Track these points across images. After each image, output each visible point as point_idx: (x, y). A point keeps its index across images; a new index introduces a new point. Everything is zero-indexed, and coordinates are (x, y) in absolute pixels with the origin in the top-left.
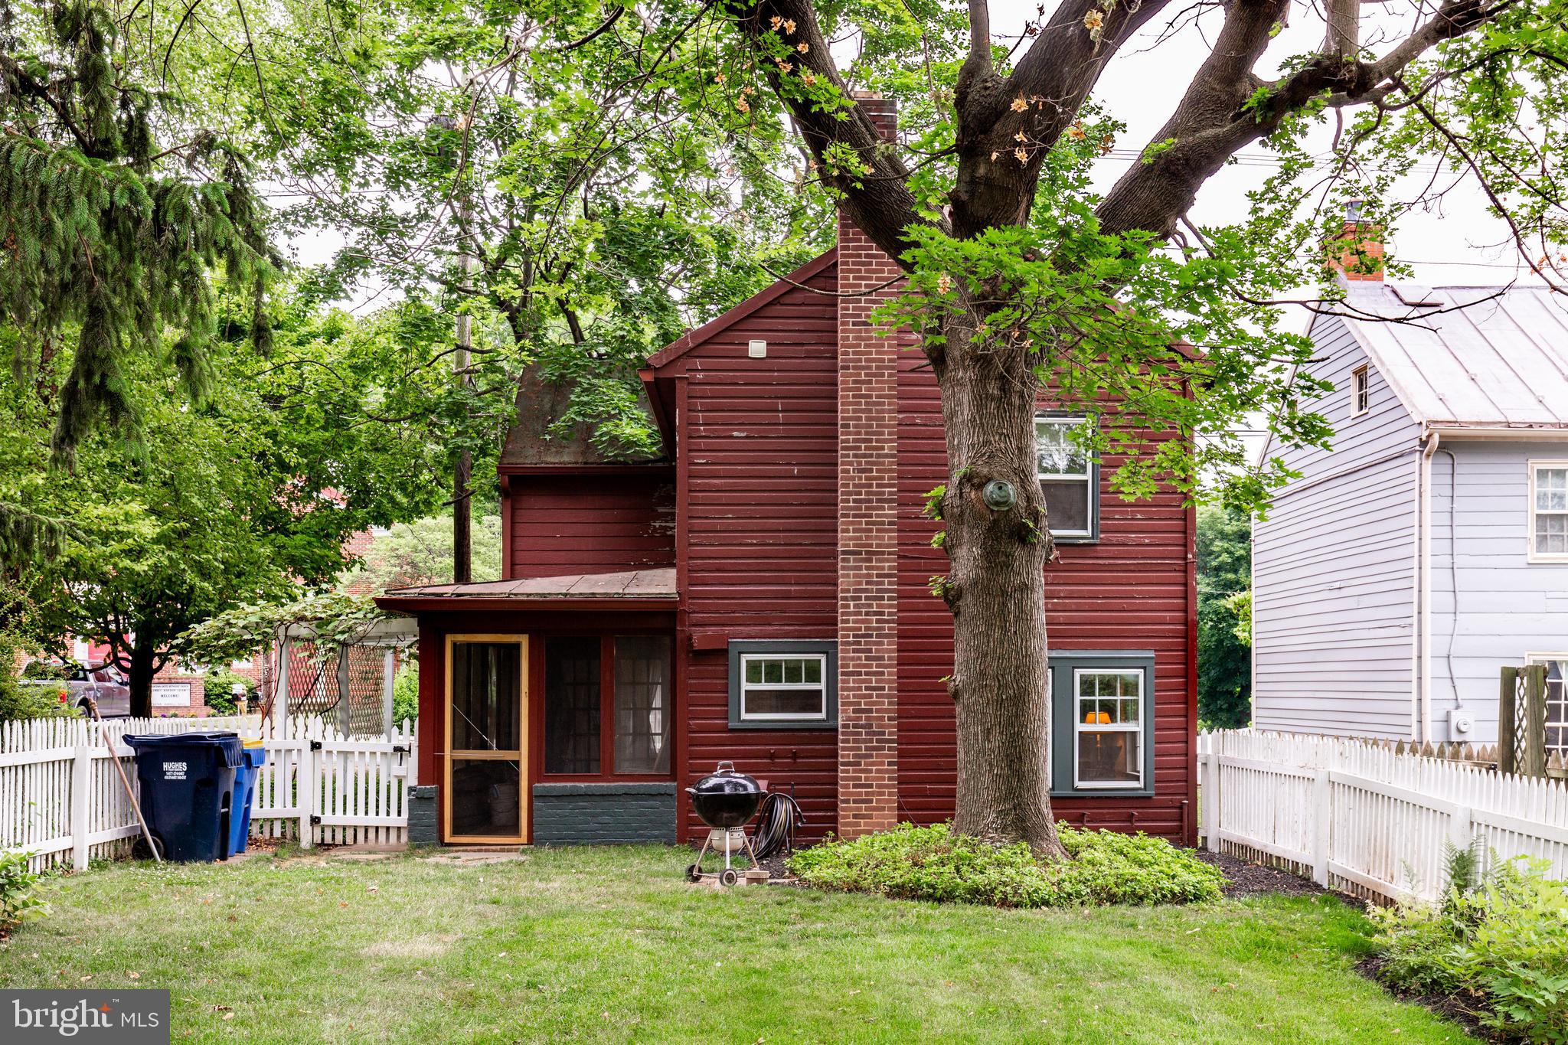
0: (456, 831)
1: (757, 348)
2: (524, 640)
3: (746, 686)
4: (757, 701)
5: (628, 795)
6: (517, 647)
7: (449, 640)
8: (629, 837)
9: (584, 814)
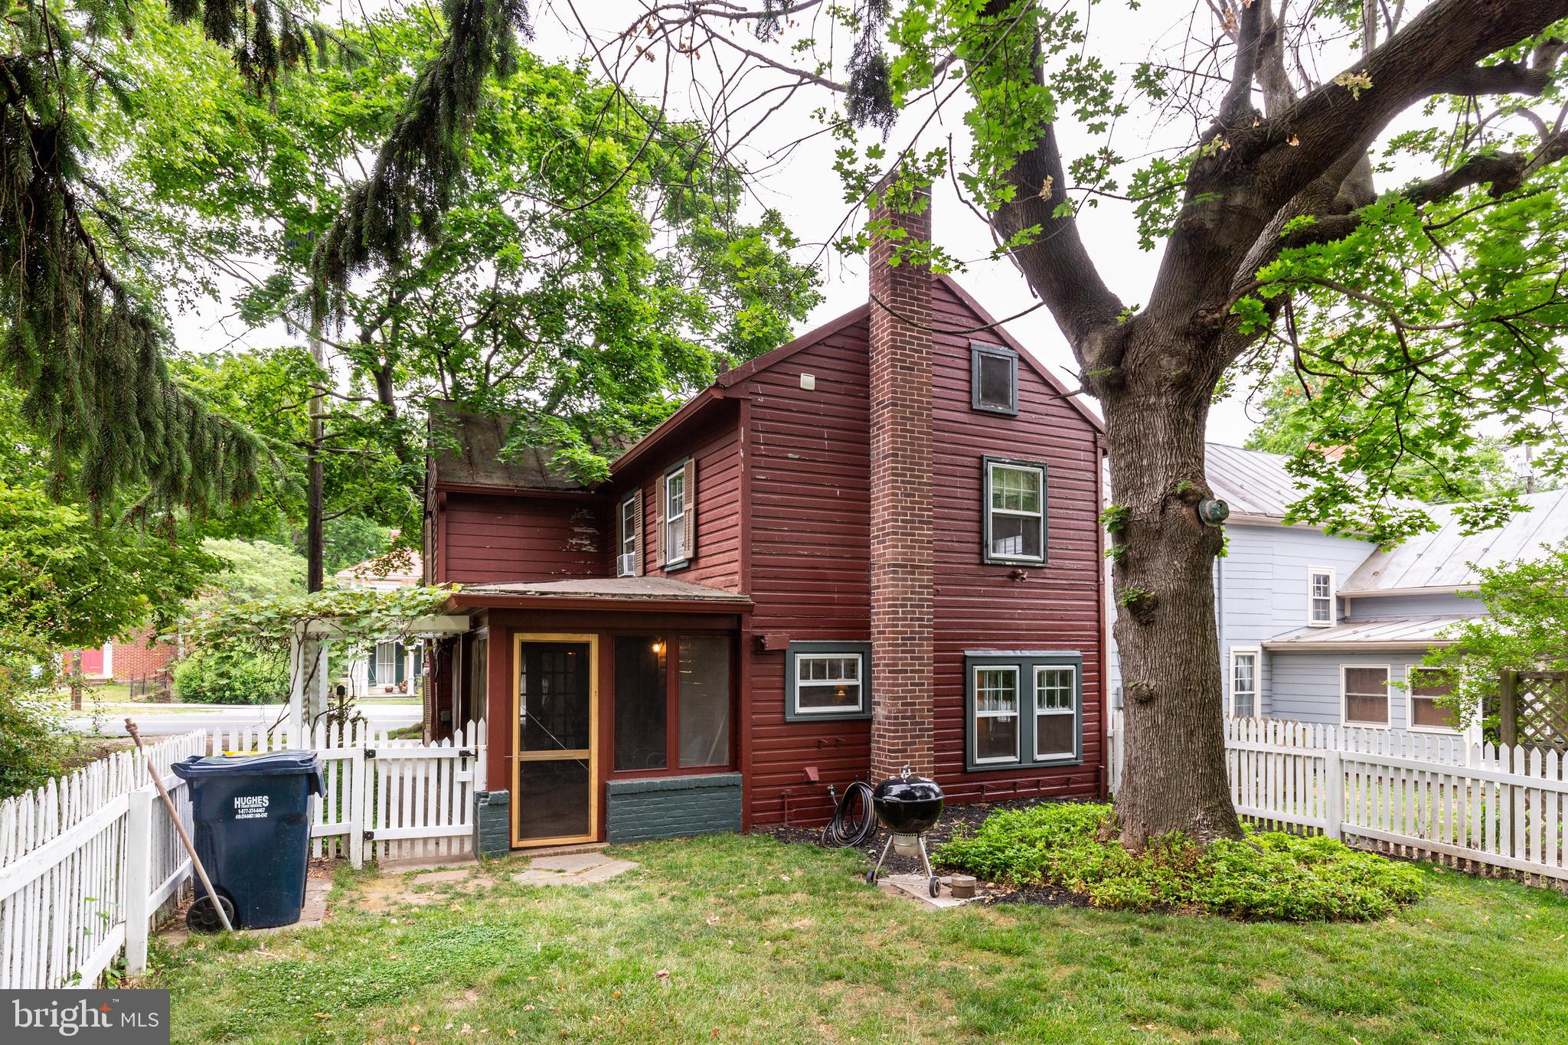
0: (523, 835)
1: (808, 381)
2: (593, 640)
3: (800, 683)
4: (810, 696)
5: (701, 788)
6: (586, 646)
7: (518, 639)
8: (700, 827)
9: (659, 809)
